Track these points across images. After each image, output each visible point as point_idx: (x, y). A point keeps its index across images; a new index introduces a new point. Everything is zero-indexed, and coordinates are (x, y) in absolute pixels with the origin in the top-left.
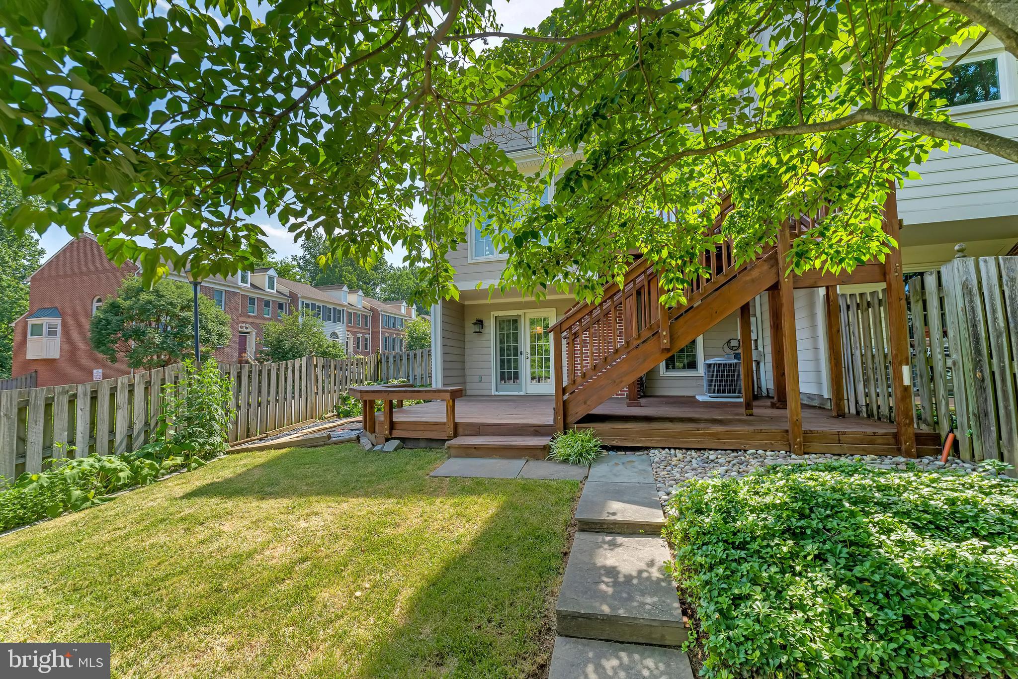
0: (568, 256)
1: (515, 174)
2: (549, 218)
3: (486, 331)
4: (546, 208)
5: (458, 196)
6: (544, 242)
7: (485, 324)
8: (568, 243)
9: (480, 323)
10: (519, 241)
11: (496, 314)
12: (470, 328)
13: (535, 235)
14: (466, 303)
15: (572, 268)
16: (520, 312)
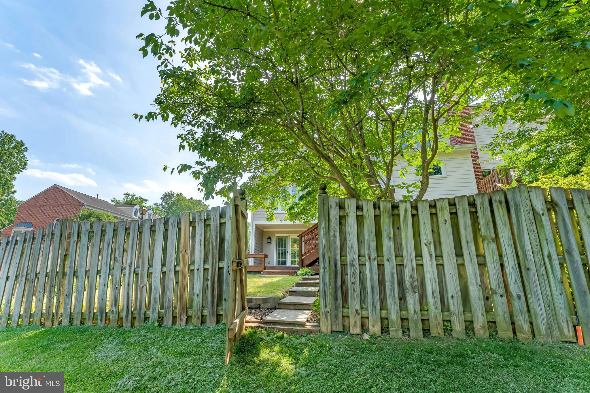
0: (302, 213)
1: (289, 195)
2: (297, 205)
3: (272, 242)
4: (296, 203)
5: (277, 199)
6: (296, 210)
7: (272, 239)
8: (301, 210)
9: (270, 238)
10: (290, 209)
11: (277, 235)
12: (265, 240)
13: (293, 208)
14: (264, 230)
15: (303, 216)
16: (287, 235)
